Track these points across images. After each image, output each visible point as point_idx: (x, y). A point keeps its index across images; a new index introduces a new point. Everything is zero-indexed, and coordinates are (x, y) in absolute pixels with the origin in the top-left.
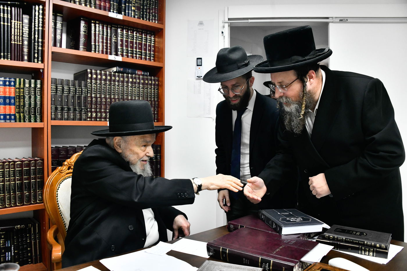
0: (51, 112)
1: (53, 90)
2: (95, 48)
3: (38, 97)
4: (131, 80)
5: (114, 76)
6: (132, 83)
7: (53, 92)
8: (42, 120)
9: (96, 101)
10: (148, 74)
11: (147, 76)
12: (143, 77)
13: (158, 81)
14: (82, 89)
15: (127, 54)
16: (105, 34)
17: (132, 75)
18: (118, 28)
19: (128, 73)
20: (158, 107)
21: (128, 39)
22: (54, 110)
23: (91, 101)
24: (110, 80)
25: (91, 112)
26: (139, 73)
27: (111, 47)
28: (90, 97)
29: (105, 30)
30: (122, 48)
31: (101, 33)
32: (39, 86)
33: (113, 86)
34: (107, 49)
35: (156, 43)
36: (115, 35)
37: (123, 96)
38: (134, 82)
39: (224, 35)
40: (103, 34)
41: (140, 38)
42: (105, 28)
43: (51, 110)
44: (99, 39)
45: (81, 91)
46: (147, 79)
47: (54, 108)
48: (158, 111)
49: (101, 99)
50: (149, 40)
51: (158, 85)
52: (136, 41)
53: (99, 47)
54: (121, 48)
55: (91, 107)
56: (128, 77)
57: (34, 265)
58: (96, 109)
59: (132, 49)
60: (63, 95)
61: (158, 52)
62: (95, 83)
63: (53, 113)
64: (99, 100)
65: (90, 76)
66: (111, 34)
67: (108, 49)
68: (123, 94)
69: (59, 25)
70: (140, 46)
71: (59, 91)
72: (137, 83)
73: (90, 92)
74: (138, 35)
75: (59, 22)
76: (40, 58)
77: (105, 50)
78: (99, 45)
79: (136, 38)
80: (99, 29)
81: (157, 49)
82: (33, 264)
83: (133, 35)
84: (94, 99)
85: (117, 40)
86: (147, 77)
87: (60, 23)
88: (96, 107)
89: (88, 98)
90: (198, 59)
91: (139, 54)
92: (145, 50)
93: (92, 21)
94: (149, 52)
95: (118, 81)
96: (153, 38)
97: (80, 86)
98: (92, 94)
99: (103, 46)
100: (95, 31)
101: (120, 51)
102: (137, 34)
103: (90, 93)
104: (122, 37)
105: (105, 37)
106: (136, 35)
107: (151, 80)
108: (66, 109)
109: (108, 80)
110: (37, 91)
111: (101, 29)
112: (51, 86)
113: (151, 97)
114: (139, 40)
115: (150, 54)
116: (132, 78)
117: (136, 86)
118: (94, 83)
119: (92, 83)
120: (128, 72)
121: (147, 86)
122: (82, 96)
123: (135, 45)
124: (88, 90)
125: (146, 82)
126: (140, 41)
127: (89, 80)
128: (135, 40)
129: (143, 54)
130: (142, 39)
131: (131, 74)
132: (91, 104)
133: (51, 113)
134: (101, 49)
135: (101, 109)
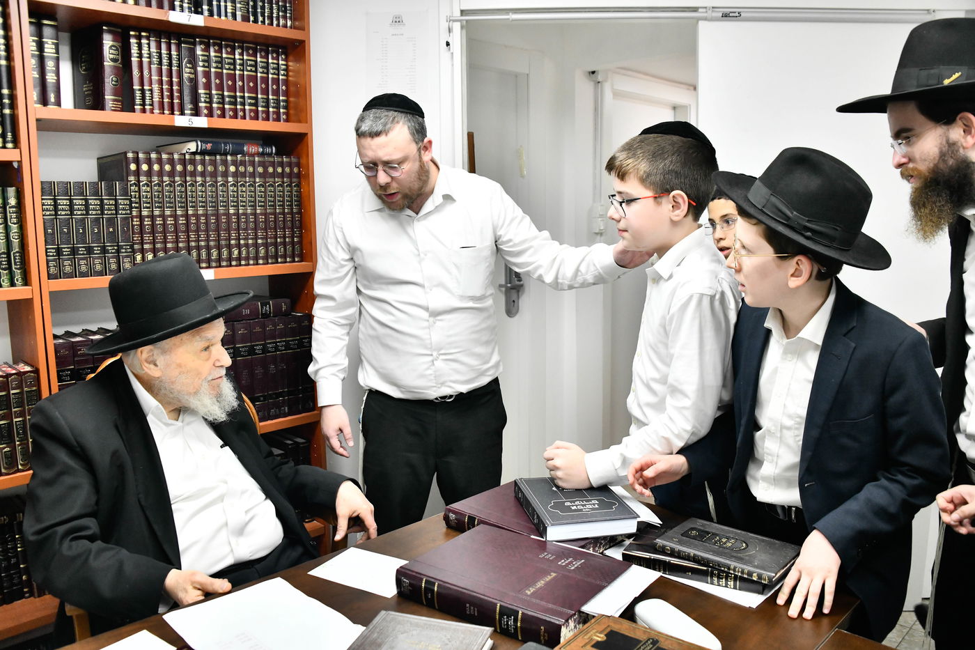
0: (48, 262)
1: (47, 210)
2: (143, 98)
3: (14, 228)
4: (232, 169)
5: (193, 162)
6: (235, 175)
7: (48, 213)
8: (26, 281)
9: (153, 225)
10: (274, 151)
11: (270, 155)
12: (261, 159)
13: (298, 165)
14: (116, 200)
15: (221, 106)
16: (165, 61)
17: (234, 158)
18: (194, 44)
19: (226, 154)
20: (301, 228)
21: (221, 68)
22: (53, 256)
23: (141, 225)
24: (184, 174)
25: (143, 251)
26: (253, 149)
27: (181, 91)
28: (136, 217)
29: (164, 51)
30: (208, 92)
31: (155, 60)
32: (12, 201)
33: (189, 186)
34: (171, 97)
35: (290, 74)
36: (189, 62)
37: (216, 207)
38: (241, 173)
39: (451, 51)
40: (160, 63)
41: (251, 66)
42: (164, 46)
43: (47, 256)
44: (151, 76)
45: (116, 205)
46: (273, 164)
47: (52, 252)
48: (301, 237)
49: (164, 220)
50: (273, 69)
51: (299, 175)
52: (241, 73)
53: (152, 94)
54: (205, 94)
55: (142, 239)
56: (225, 163)
57: (37, 599)
58: (154, 243)
59: (232, 94)
60: (72, 218)
61: (297, 95)
62: (146, 184)
63: (51, 264)
64: (159, 221)
65: (133, 167)
66: (180, 60)
67: (175, 97)
68: (214, 202)
69: (49, 49)
70: (251, 84)
71: (63, 210)
72: (248, 174)
73: (137, 205)
74: (245, 57)
75: (50, 41)
76: (9, 134)
77: (166, 100)
78: (151, 90)
79: (240, 65)
80: (149, 50)
81: (292, 89)
82: (35, 598)
83: (234, 59)
84: (147, 222)
85: (195, 73)
86: (271, 159)
87: (53, 43)
88: (154, 239)
89: (132, 221)
91: (250, 104)
92: (266, 92)
93: (132, 33)
94: (275, 97)
95: (203, 174)
96: (283, 63)
97: (111, 192)
98: (141, 209)
99: (162, 90)
100: (140, 56)
101: (203, 100)
102: (243, 56)
103: (136, 208)
104: (206, 64)
105: (165, 68)
106: (241, 57)
107: (282, 164)
108: (82, 251)
109: (177, 174)
110: (8, 214)
111: (153, 50)
112: (42, 199)
113: (283, 205)
114: (249, 68)
115: (277, 101)
116: (234, 163)
117: (246, 182)
118: (144, 182)
119: (141, 184)
120: (225, 150)
121: (272, 180)
122: (117, 217)
123: (240, 83)
124: (131, 202)
125: (271, 170)
126: (251, 71)
127: (132, 179)
128: (240, 70)
129: (260, 103)
130: (256, 66)
131: (231, 155)
132: (142, 232)
133: (47, 264)
134: (156, 99)
135: (165, 242)
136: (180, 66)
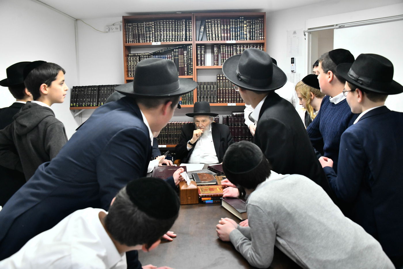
7: (198, 89)
16: (229, 52)
18: (237, 47)
22: (199, 98)
25: (220, 98)
28: (219, 90)
29: (229, 49)
31: (227, 52)
36: (235, 51)
39: (306, 41)
40: (228, 52)
43: (197, 98)
44: (225, 56)
45: (214, 87)
49: (226, 91)
58: (223, 96)
60: (203, 90)
62: (221, 82)
64: (224, 91)
65: (218, 78)
66: (233, 51)
71: (201, 88)
75: (203, 51)
84: (221, 91)
89: (217, 91)
90: (292, 58)
93: (221, 46)
96: (262, 48)
97: (212, 84)
98: (220, 88)
100: (223, 51)
104: (240, 51)
105: (229, 53)
108: (205, 97)
111: (226, 49)
122: (213, 90)
124: (217, 87)
127: (218, 81)
132: (220, 94)
135: (226, 96)
136: (233, 53)
